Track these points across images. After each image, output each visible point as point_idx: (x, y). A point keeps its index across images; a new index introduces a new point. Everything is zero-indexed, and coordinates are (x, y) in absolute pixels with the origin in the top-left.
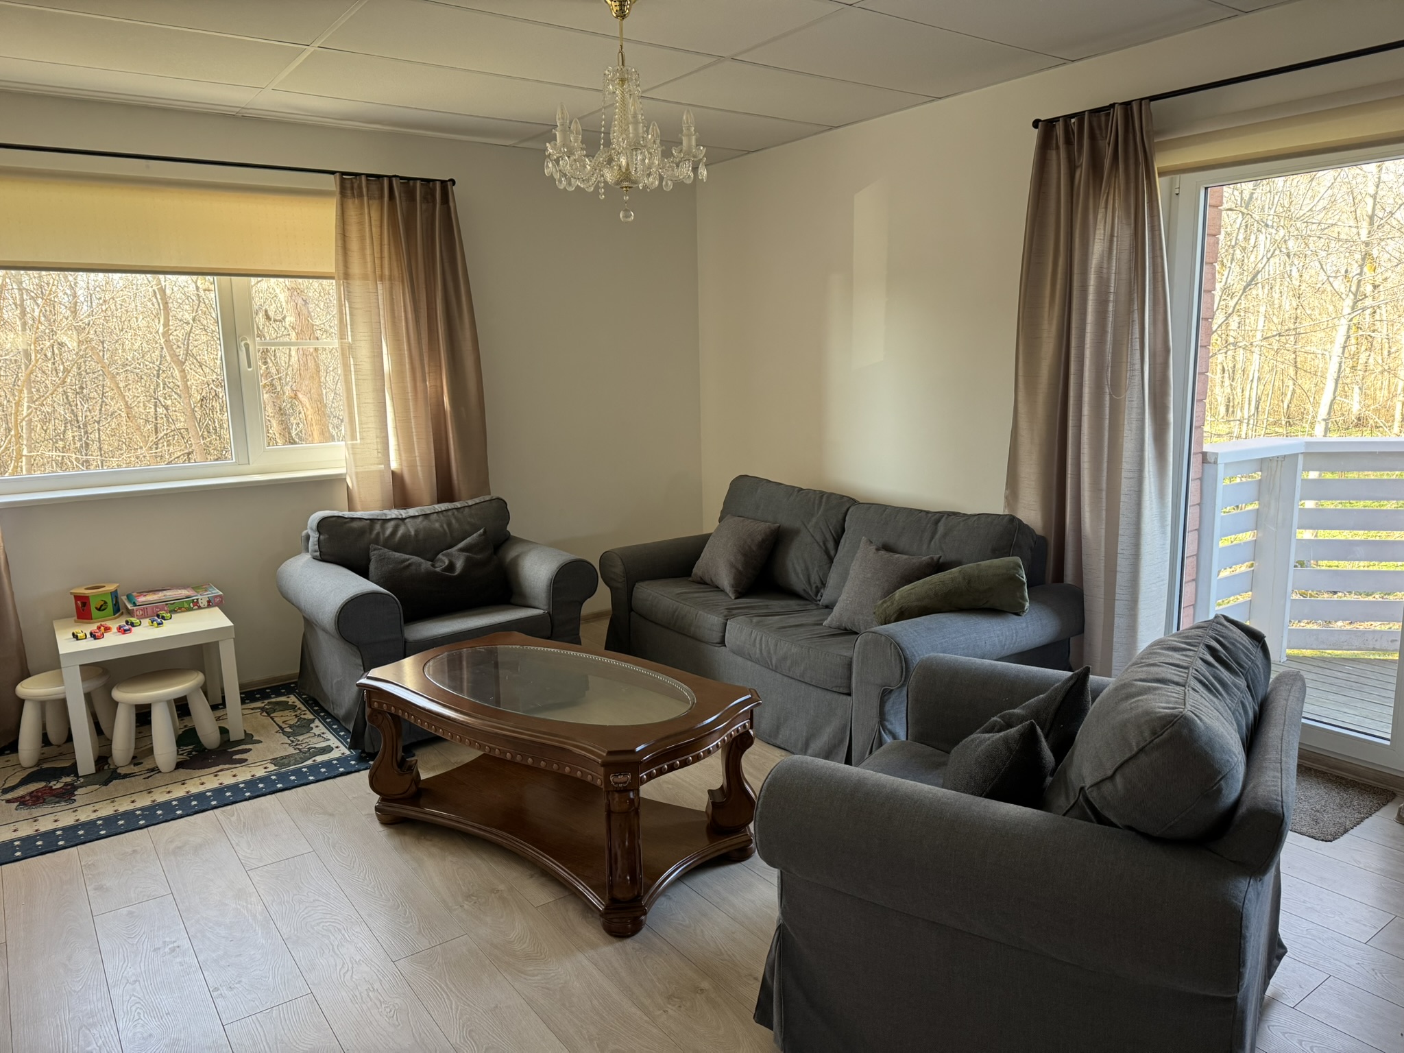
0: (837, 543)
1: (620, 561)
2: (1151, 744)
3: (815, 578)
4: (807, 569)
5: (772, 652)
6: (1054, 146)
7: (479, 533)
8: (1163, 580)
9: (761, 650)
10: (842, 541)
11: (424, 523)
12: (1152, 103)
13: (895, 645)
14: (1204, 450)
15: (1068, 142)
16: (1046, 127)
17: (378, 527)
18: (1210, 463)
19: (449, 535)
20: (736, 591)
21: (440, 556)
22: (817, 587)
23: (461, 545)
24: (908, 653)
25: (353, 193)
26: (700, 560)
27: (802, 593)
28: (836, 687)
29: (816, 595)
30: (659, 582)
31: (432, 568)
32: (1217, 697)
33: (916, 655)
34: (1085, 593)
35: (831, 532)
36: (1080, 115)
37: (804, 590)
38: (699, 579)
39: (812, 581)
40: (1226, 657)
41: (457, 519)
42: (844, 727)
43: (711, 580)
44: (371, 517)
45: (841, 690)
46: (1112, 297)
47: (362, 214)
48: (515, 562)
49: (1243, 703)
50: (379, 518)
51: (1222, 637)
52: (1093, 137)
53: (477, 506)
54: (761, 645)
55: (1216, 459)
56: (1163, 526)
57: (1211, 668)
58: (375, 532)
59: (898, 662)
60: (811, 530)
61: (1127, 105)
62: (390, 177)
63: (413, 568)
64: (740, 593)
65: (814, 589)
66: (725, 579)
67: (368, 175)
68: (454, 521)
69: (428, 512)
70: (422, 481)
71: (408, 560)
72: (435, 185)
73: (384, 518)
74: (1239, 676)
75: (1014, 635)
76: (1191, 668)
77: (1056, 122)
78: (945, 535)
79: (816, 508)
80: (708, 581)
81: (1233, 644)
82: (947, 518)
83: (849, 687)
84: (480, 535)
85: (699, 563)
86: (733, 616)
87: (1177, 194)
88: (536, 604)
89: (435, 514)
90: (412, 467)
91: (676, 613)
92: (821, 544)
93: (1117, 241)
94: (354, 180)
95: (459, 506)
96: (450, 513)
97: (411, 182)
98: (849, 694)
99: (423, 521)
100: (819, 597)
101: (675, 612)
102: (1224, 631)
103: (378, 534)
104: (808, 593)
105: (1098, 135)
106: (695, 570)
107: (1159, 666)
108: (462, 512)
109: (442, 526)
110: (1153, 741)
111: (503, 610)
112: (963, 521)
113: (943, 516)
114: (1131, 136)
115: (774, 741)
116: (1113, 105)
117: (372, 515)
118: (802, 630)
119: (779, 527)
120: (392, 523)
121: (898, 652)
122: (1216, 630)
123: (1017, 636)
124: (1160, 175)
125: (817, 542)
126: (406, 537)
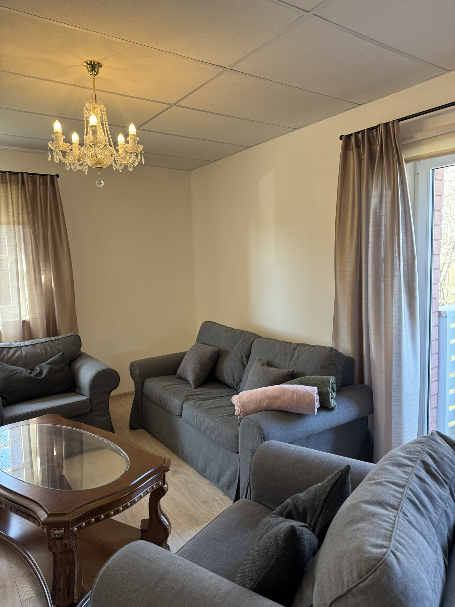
0: (248, 358)
1: (137, 367)
3: (236, 377)
4: (233, 372)
5: (202, 424)
6: (351, 149)
7: (59, 354)
9: (197, 422)
10: (250, 359)
11: (32, 349)
12: (400, 122)
14: (440, 310)
15: (358, 146)
16: (346, 139)
17: (5, 352)
18: (443, 317)
19: (44, 355)
20: (195, 384)
21: (37, 367)
22: (237, 382)
23: (48, 361)
24: (265, 432)
25: (3, 181)
26: (180, 367)
27: (230, 385)
28: (232, 448)
29: (237, 386)
30: (158, 378)
31: (29, 375)
35: (245, 353)
36: (363, 132)
37: (231, 383)
38: (179, 376)
39: (235, 379)
40: (436, 470)
41: (50, 347)
42: (236, 471)
43: (185, 377)
44: (2, 347)
45: (234, 450)
46: (383, 228)
47: (7, 192)
48: (79, 368)
50: (7, 347)
51: (434, 451)
52: (370, 142)
53: (63, 339)
54: (197, 419)
55: (446, 315)
56: (415, 354)
57: (423, 484)
58: (3, 355)
59: (260, 438)
60: (235, 351)
61: (386, 125)
62: (22, 173)
63: (18, 374)
64: (197, 385)
65: (236, 383)
66: (191, 378)
67: (10, 173)
68: (48, 348)
69: (35, 343)
70: (39, 327)
71: (17, 370)
72: (47, 177)
73: (10, 346)
74: (444, 487)
76: (406, 488)
77: (351, 136)
78: (297, 357)
79: (238, 339)
80: (183, 377)
81: (442, 458)
82: (299, 347)
83: (238, 449)
84: (60, 355)
86: (188, 400)
87: (418, 173)
88: (84, 393)
89: (39, 344)
90: (34, 318)
91: (161, 398)
92: (240, 359)
93: (385, 198)
94: (3, 175)
95: (53, 340)
96: (47, 343)
97: (35, 176)
98: (238, 453)
99: (31, 348)
100: (238, 388)
101: (160, 396)
102: (436, 446)
103: (4, 356)
104: (233, 385)
105: (373, 142)
106: (178, 372)
108: (54, 343)
109: (41, 350)
111: (70, 396)
112: (307, 349)
113: (298, 346)
114: (389, 141)
115: (203, 474)
116: (379, 125)
117: (4, 345)
119: (219, 349)
120: (14, 349)
121: (260, 431)
122: (431, 446)
124: (406, 162)
125: (238, 358)
126: (20, 357)
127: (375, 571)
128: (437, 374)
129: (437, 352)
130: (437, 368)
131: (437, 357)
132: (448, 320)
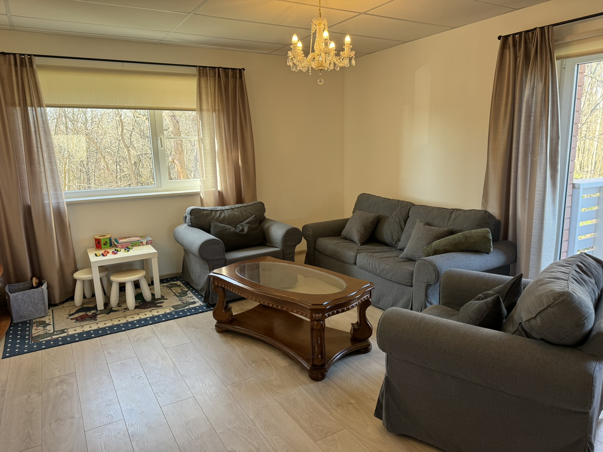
0: (405, 222)
1: (311, 229)
2: (553, 304)
3: (395, 237)
4: (392, 233)
5: (377, 267)
6: (508, 47)
7: (253, 216)
8: (553, 239)
9: (372, 267)
10: (408, 221)
11: (232, 212)
12: (554, 27)
13: (433, 266)
14: (574, 183)
15: (514, 45)
16: (504, 39)
17: (213, 213)
18: (576, 188)
19: (241, 217)
20: (360, 242)
21: (238, 225)
22: (396, 241)
23: (246, 221)
24: (439, 269)
25: (204, 75)
26: (345, 229)
27: (389, 244)
28: (406, 283)
29: (396, 245)
30: (327, 238)
31: (235, 230)
32: (582, 286)
33: (443, 270)
34: (517, 245)
35: (403, 218)
36: (520, 33)
37: (390, 242)
38: (344, 237)
39: (394, 239)
40: (586, 269)
41: (245, 211)
42: (410, 300)
43: (350, 238)
44: (211, 209)
45: (408, 284)
46: (533, 114)
47: (207, 84)
48: (268, 229)
49: (593, 290)
50: (214, 210)
51: (584, 261)
52: (526, 43)
53: (252, 205)
54: (372, 264)
55: (579, 186)
56: (554, 216)
57: (579, 274)
58: (213, 215)
59: (434, 272)
60: (394, 217)
61: (542, 28)
62: (218, 68)
63: (228, 230)
64: (362, 243)
65: (395, 242)
66: (356, 237)
67: (210, 67)
68: (243, 211)
69: (233, 208)
70: (230, 195)
71: (226, 227)
72: (236, 71)
73: (216, 210)
74: (592, 278)
75: (486, 262)
76: (570, 274)
77: (509, 36)
78: (455, 219)
79: (396, 207)
80: (348, 237)
81: (589, 265)
82: (456, 211)
83: (412, 283)
84: (254, 217)
85: (344, 230)
86: (360, 253)
87: (564, 68)
88: (277, 246)
89: (236, 209)
90: (226, 189)
91: (335, 251)
92: (398, 223)
93: (536, 89)
94: (204, 69)
95: (245, 205)
96: (242, 208)
97: (227, 70)
98: (412, 286)
99: (231, 211)
100: (397, 246)
101: (334, 250)
102: (585, 259)
103: (214, 216)
104: (392, 244)
105: (529, 42)
106: (342, 233)
107: (555, 272)
108: (246, 208)
109: (238, 213)
110: (554, 302)
111: (264, 248)
112: (464, 213)
113: (454, 211)
114: (544, 42)
115: (377, 305)
116: (535, 29)
117: (211, 208)
118: (390, 259)
119: (380, 215)
120: (219, 212)
121: (435, 268)
122: (581, 259)
123: (487, 263)
124: (557, 59)
125: (396, 222)
126: (225, 217)
127: (563, 296)
128: (568, 235)
129: (569, 217)
130: (568, 230)
131: (569, 221)
132: (581, 191)
